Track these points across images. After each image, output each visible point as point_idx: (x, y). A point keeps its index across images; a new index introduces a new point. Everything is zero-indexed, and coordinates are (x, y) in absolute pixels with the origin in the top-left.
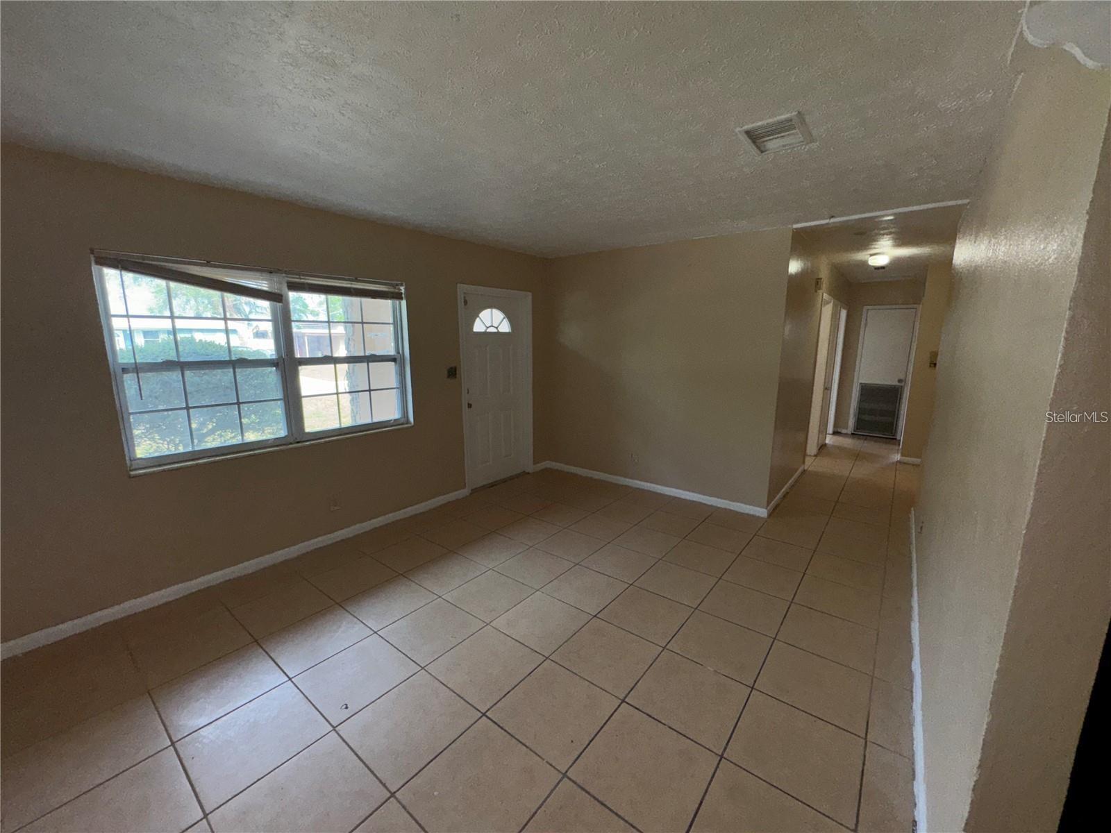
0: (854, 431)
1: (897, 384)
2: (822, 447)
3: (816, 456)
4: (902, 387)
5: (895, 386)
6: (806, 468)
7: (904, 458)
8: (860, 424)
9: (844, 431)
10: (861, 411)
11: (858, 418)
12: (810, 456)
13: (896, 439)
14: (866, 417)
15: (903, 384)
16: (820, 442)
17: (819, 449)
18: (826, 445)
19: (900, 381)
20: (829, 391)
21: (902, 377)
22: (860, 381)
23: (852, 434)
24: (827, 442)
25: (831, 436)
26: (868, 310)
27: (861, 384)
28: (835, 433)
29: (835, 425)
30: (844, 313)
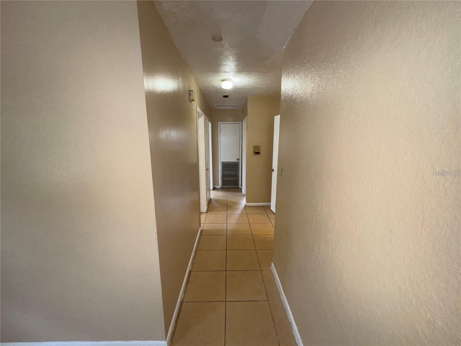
0: (222, 186)
1: (236, 161)
2: (210, 202)
3: (206, 212)
4: (238, 162)
5: (236, 162)
6: (202, 229)
7: (248, 203)
8: (224, 182)
9: (218, 187)
10: (223, 176)
11: (223, 180)
12: (204, 213)
13: (239, 188)
14: (226, 179)
15: (239, 161)
16: (208, 197)
17: (208, 205)
18: (211, 199)
19: (238, 160)
20: (209, 171)
21: (238, 158)
22: (221, 161)
23: (221, 188)
24: (211, 197)
25: (212, 191)
26: (220, 124)
27: (222, 162)
28: (214, 189)
29: (214, 184)
30: (210, 125)
